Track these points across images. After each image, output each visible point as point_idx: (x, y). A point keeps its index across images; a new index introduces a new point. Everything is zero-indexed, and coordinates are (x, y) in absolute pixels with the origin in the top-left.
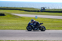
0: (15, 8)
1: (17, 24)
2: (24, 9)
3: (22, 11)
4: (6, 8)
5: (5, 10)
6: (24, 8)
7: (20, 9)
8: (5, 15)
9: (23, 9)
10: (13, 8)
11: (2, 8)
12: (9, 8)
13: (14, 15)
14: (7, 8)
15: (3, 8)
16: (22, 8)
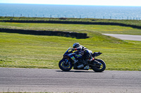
0: (110, 22)
1: (115, 58)
2: (132, 24)
3: (126, 28)
4: (90, 21)
5: (89, 26)
6: (131, 20)
7: (122, 22)
8: (88, 37)
9: (128, 23)
10: (107, 22)
11: (80, 20)
12: (98, 21)
13: (109, 37)
14: (93, 20)
15: (83, 21)
16: (127, 20)
